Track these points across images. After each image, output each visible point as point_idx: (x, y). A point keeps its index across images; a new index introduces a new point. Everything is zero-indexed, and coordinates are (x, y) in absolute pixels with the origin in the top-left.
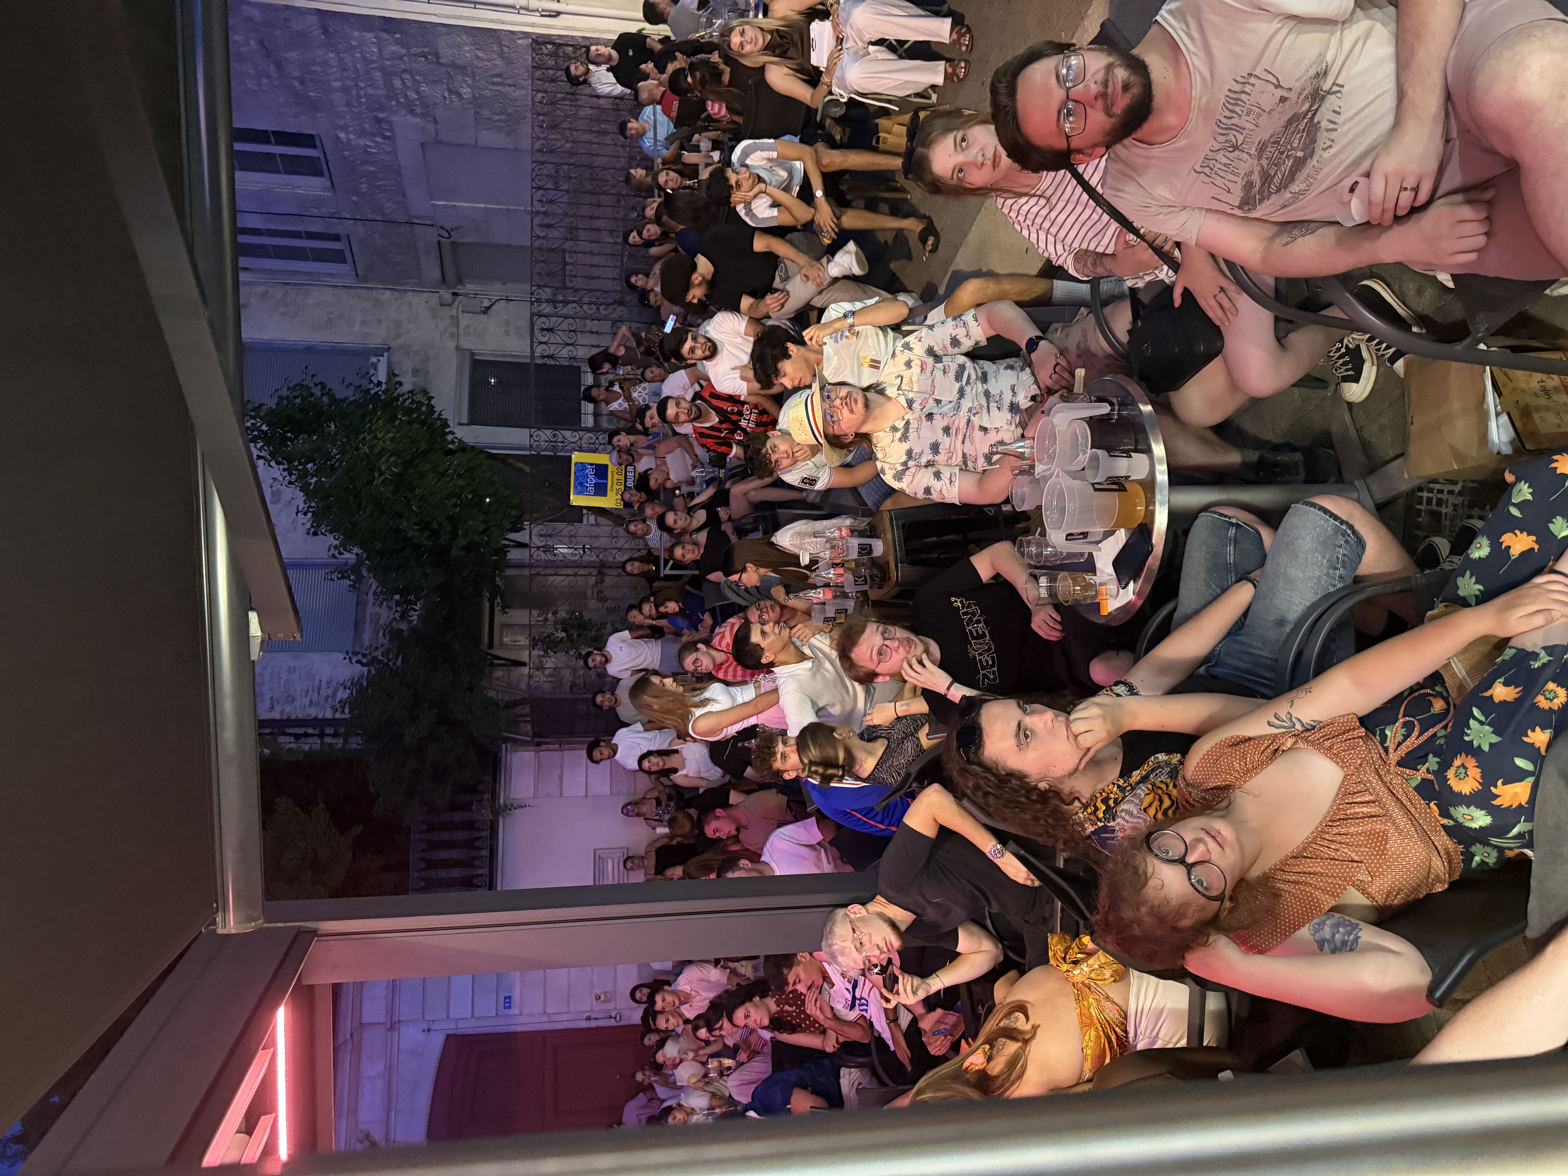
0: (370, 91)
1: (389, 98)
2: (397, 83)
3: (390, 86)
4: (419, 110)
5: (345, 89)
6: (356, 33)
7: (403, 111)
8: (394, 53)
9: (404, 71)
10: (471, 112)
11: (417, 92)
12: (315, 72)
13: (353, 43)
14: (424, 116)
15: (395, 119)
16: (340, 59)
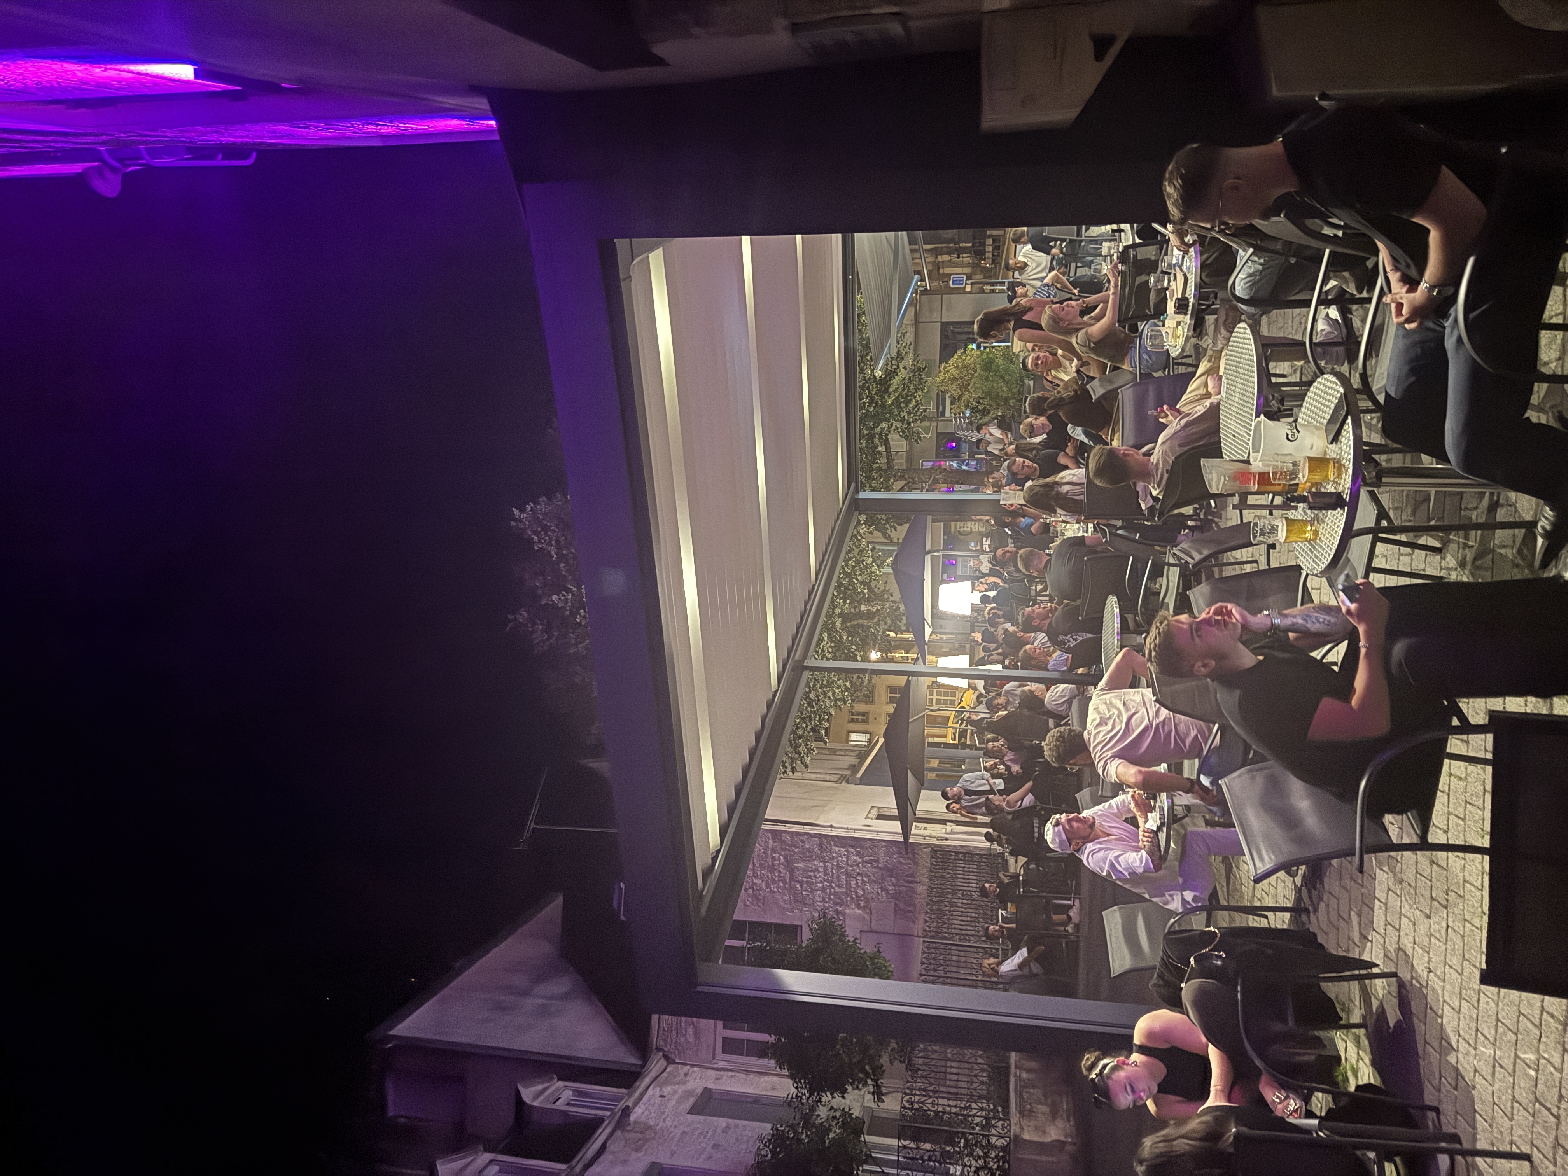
0: (837, 889)
1: (847, 895)
2: (853, 883)
3: (848, 884)
4: (862, 904)
5: (823, 889)
6: (837, 849)
7: (853, 906)
8: (855, 861)
9: (858, 874)
10: (893, 904)
11: (863, 890)
12: (810, 877)
13: (834, 855)
14: (865, 908)
15: (848, 911)
16: (825, 867)
